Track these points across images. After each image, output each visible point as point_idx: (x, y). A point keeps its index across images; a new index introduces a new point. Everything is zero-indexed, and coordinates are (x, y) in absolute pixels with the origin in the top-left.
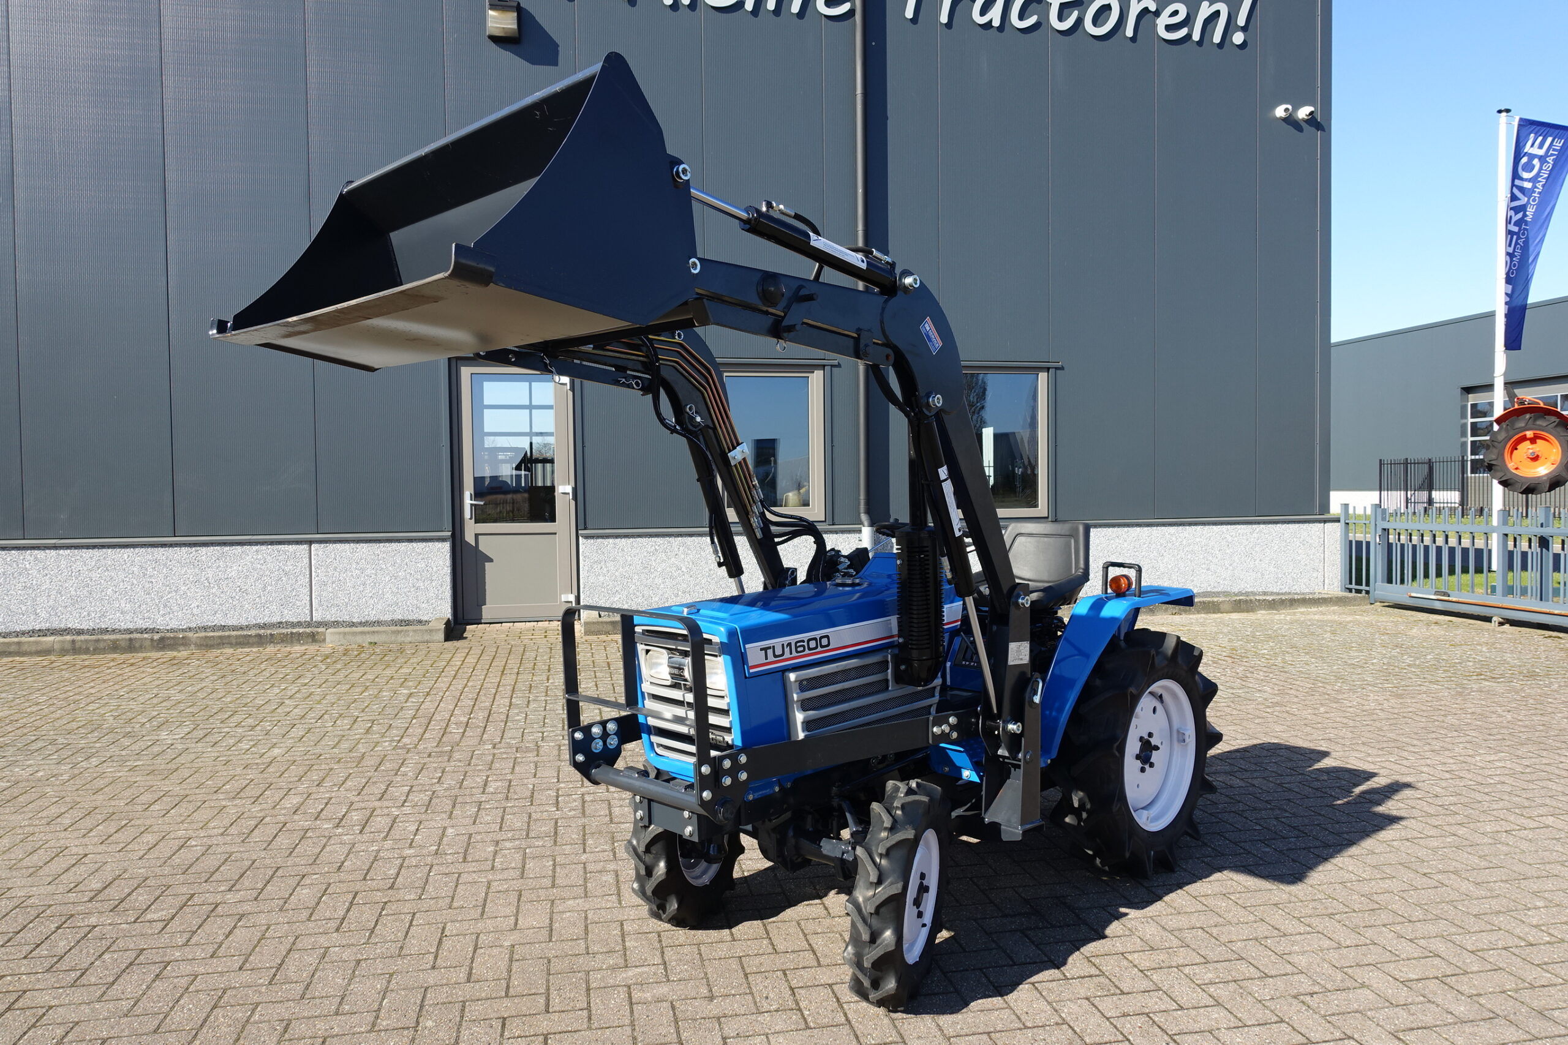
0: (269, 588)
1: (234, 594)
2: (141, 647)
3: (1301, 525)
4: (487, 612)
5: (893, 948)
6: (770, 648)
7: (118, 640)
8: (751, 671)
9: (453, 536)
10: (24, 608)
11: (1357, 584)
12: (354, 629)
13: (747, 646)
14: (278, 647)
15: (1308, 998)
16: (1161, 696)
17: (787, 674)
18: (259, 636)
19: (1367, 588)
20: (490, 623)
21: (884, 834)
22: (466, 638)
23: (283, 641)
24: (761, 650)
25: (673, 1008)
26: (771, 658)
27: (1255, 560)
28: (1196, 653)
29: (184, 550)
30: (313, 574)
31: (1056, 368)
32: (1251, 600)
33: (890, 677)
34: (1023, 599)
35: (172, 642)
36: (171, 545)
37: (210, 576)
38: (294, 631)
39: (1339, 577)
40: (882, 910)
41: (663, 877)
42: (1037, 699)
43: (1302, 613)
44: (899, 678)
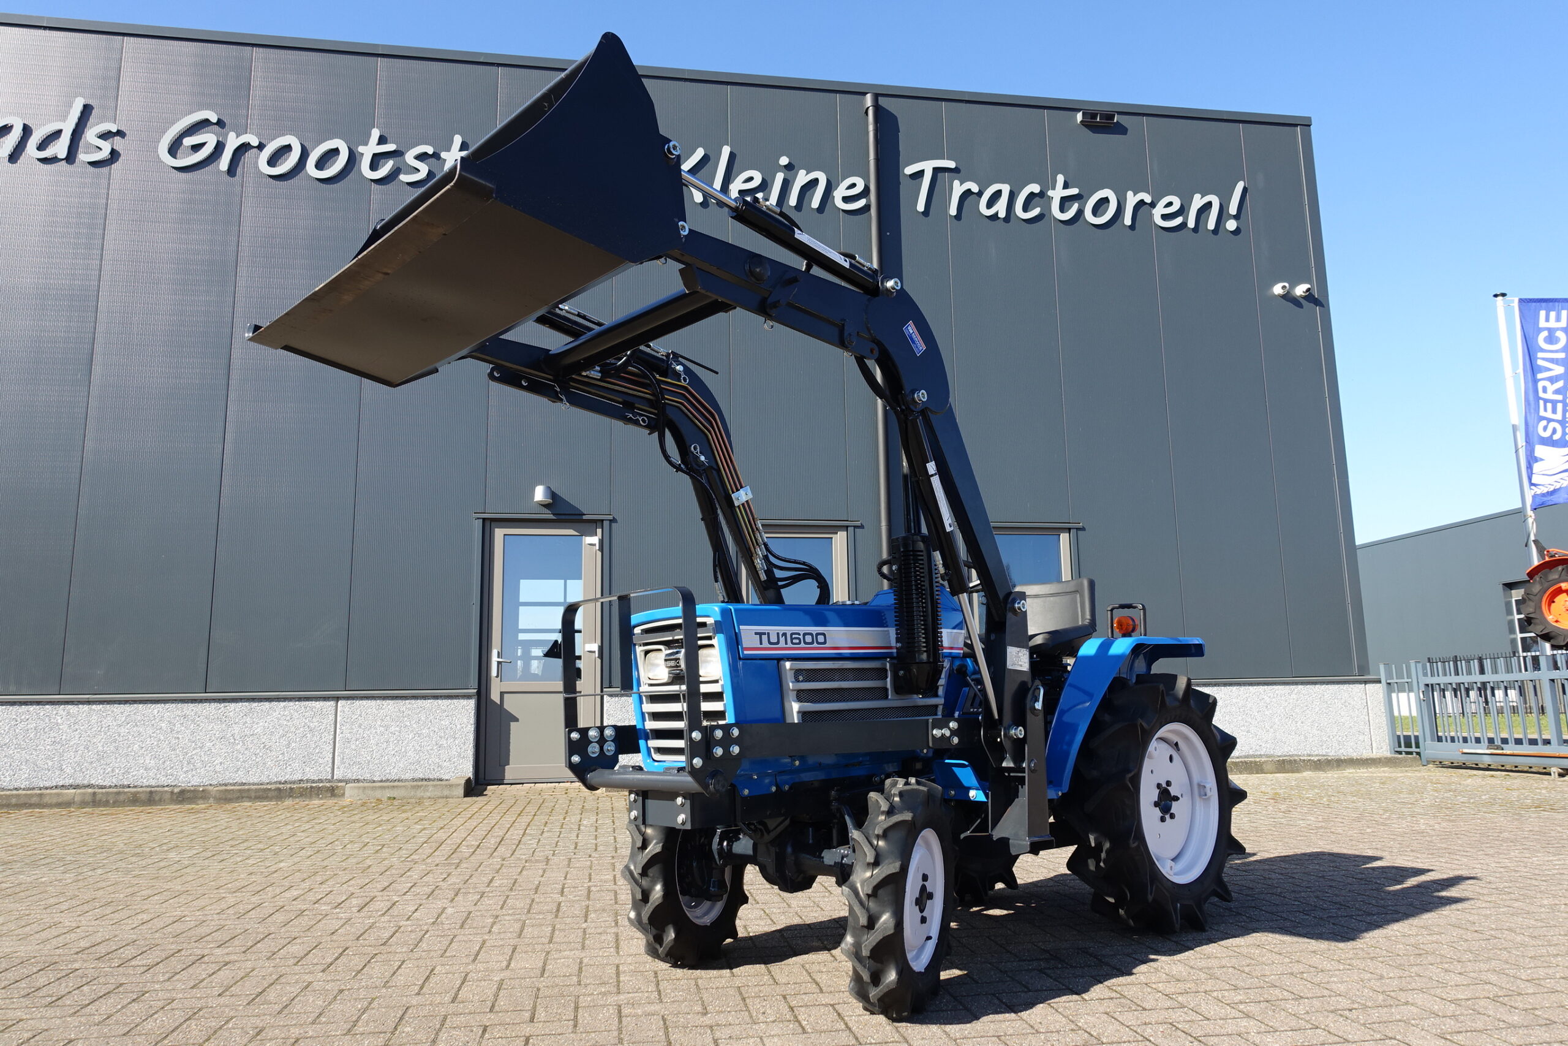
0: (293, 744)
1: (258, 751)
2: (160, 800)
3: (1341, 686)
4: (510, 773)
5: (892, 931)
6: (765, 634)
7: (138, 792)
8: (746, 652)
9: (479, 693)
10: (50, 764)
11: (1406, 747)
12: (374, 784)
13: (742, 627)
14: (297, 800)
15: (1347, 1013)
16: (1176, 744)
17: (782, 662)
18: (279, 789)
19: (1418, 750)
20: (512, 784)
21: (882, 817)
22: (486, 795)
23: (301, 795)
24: (756, 634)
25: (664, 1020)
26: (765, 644)
27: (1296, 722)
28: (1211, 701)
29: (214, 705)
30: (338, 730)
31: (1078, 529)
32: (1295, 760)
33: (889, 686)
34: (1019, 603)
35: (192, 795)
36: (201, 701)
37: (236, 732)
38: (314, 785)
39: (1387, 741)
40: (880, 892)
41: (660, 901)
42: (1039, 706)
43: (1350, 773)
44: (899, 689)
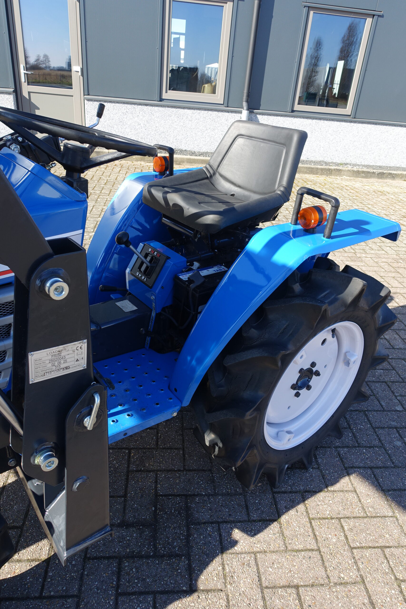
9: (15, 91)
16: (335, 332)
31: (379, 16)
